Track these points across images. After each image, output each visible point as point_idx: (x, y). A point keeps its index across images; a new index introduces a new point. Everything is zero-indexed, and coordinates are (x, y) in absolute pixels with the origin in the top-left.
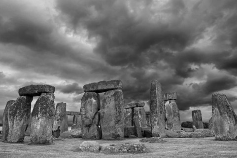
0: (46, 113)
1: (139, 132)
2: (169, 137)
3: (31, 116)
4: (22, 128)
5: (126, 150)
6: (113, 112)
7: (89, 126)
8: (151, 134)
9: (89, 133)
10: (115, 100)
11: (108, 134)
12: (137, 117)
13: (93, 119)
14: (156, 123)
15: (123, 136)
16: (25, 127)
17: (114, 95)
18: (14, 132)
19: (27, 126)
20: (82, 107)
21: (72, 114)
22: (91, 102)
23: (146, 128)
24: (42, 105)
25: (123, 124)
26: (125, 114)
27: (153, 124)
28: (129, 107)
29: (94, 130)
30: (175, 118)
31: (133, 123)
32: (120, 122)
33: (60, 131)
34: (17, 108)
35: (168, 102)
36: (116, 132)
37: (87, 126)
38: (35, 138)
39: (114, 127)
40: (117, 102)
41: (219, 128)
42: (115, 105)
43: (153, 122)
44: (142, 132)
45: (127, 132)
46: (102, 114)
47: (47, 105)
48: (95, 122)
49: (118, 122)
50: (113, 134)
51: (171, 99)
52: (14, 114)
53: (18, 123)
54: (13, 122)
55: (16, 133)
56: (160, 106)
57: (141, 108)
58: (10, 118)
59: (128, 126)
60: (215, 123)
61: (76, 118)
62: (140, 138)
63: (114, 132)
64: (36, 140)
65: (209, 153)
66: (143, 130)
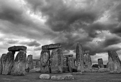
0: (22, 60)
1: (70, 70)
2: (86, 72)
3: (14, 62)
4: (9, 67)
5: (64, 79)
6: (57, 59)
7: (44, 66)
8: (77, 70)
9: (45, 70)
10: (58, 53)
11: (54, 70)
12: (69, 62)
13: (47, 63)
14: (79, 65)
15: (62, 72)
16: (11, 67)
17: (58, 51)
18: (5, 70)
19: (12, 66)
20: (41, 57)
21: (36, 60)
22: (45, 54)
23: (74, 67)
24: (20, 56)
25: (62, 66)
26: (63, 61)
27: (78, 66)
28: (65, 57)
29: (47, 69)
30: (89, 62)
31: (67, 65)
32: (60, 65)
33: (29, 69)
34: (7, 57)
35: (85, 54)
36: (59, 69)
37: (43, 66)
38: (17, 72)
39: (57, 67)
40: (59, 54)
41: (112, 67)
42: (58, 56)
43: (78, 64)
44: (72, 69)
45: (64, 70)
46: (51, 61)
47: (23, 56)
48: (48, 65)
49: (59, 64)
50: (57, 71)
51: (87, 53)
52: (5, 61)
53: (8, 65)
54: (5, 65)
55: (6, 70)
56: (81, 56)
57: (71, 57)
58: (3, 62)
59: (65, 67)
60: (110, 65)
61: (37, 62)
62: (71, 72)
63: (57, 70)
64: (17, 74)
65: (107, 80)
66: (73, 68)
